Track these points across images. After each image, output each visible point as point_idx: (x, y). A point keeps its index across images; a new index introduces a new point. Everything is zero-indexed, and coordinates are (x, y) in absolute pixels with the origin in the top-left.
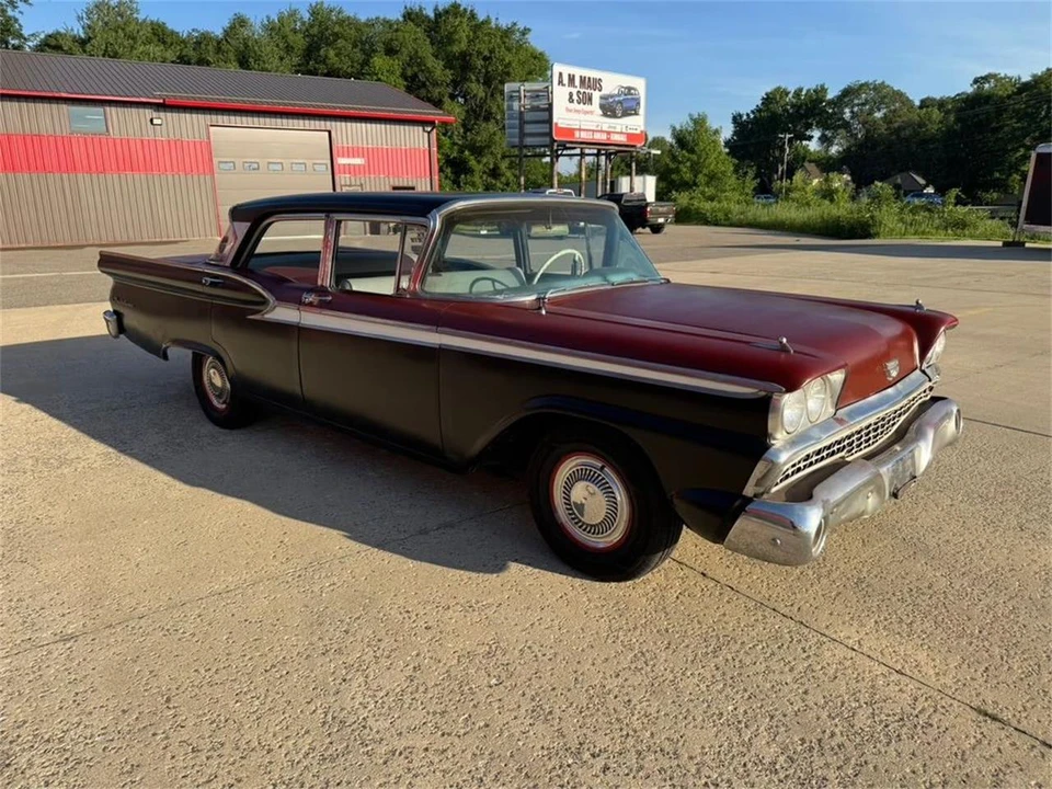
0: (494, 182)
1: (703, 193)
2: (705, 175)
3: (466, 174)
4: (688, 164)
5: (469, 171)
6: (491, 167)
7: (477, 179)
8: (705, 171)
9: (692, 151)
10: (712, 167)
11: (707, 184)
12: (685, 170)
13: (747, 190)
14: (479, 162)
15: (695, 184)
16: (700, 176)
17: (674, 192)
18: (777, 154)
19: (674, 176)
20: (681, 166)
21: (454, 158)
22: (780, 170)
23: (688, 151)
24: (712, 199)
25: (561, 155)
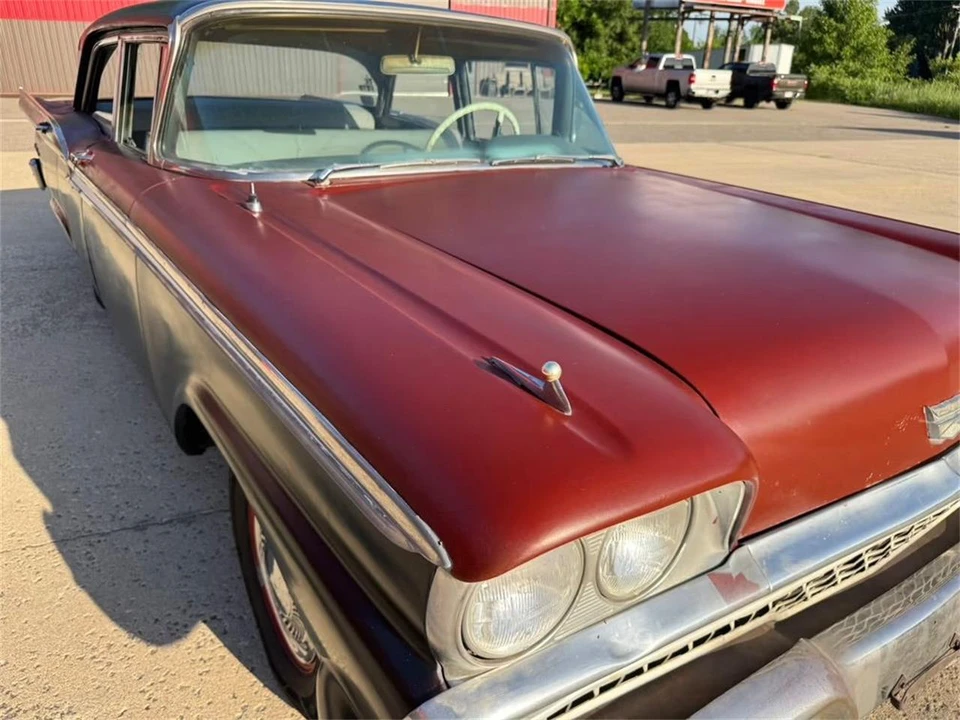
0: (619, 47)
1: (846, 68)
2: (853, 47)
3: (591, 37)
4: (835, 34)
5: (594, 35)
6: (618, 30)
7: (602, 43)
8: (853, 43)
9: (841, 20)
10: (861, 39)
11: (853, 58)
12: (829, 40)
13: (899, 67)
14: (606, 25)
15: (839, 58)
16: (847, 48)
17: (813, 65)
18: (947, 28)
19: (816, 48)
20: (826, 36)
21: (582, 21)
22: (947, 46)
23: (836, 20)
24: (854, 74)
25: (688, 18)
